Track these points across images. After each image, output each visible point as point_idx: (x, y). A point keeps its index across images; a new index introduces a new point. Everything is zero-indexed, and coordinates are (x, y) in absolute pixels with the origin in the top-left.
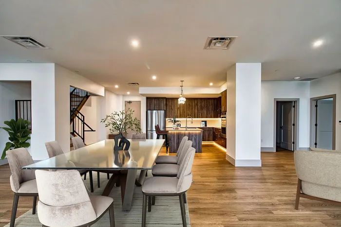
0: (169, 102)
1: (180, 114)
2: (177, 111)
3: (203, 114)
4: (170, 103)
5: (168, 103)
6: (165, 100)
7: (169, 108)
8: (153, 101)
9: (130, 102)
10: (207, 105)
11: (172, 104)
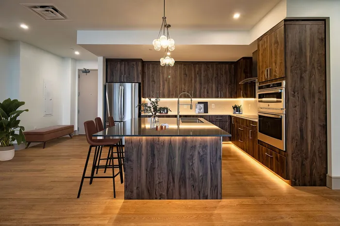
0: (148, 68)
1: (169, 91)
2: (164, 85)
3: (210, 92)
4: (149, 71)
5: (146, 71)
6: (140, 64)
7: (149, 81)
8: (119, 65)
9: (86, 71)
10: (217, 74)
11: (153, 72)
